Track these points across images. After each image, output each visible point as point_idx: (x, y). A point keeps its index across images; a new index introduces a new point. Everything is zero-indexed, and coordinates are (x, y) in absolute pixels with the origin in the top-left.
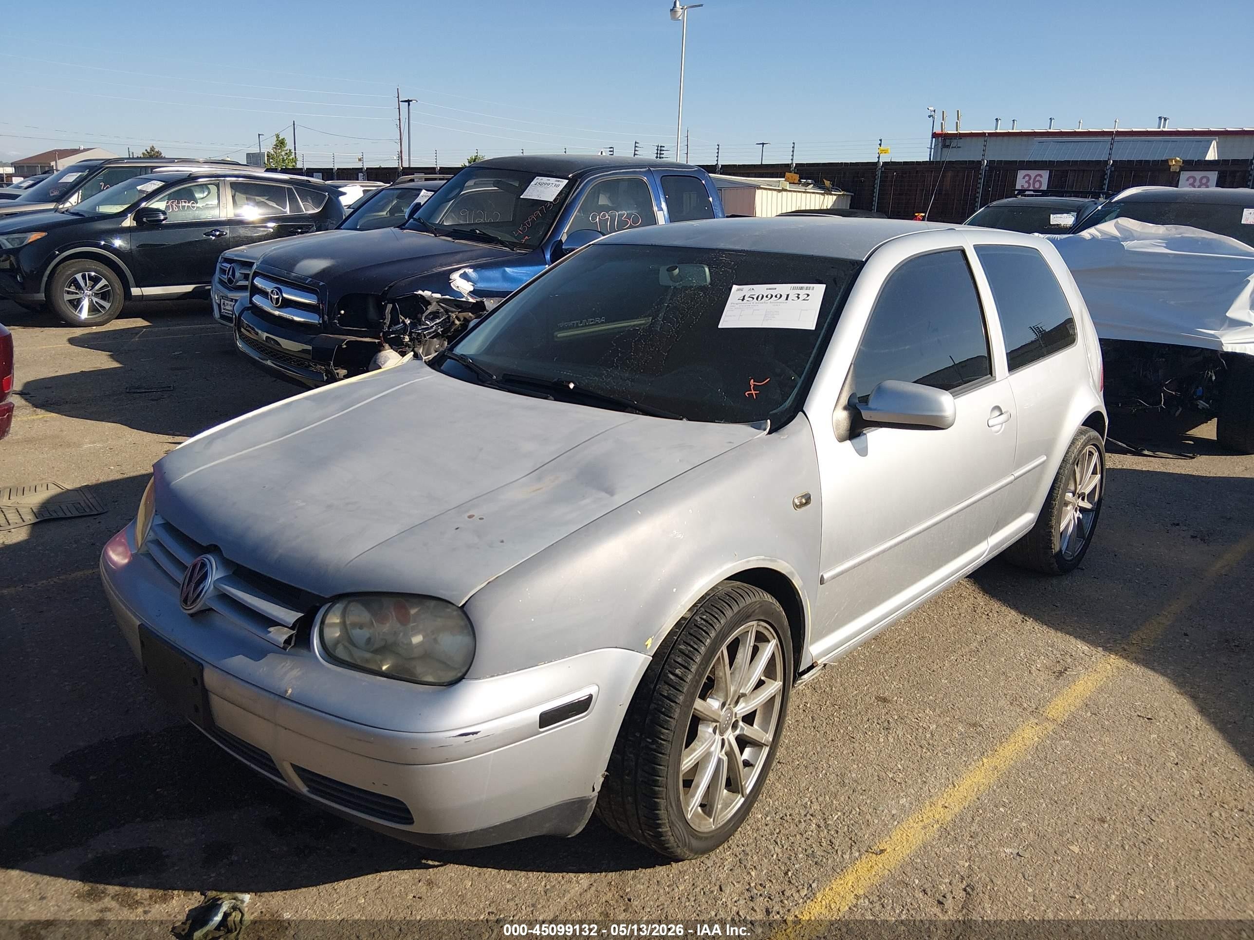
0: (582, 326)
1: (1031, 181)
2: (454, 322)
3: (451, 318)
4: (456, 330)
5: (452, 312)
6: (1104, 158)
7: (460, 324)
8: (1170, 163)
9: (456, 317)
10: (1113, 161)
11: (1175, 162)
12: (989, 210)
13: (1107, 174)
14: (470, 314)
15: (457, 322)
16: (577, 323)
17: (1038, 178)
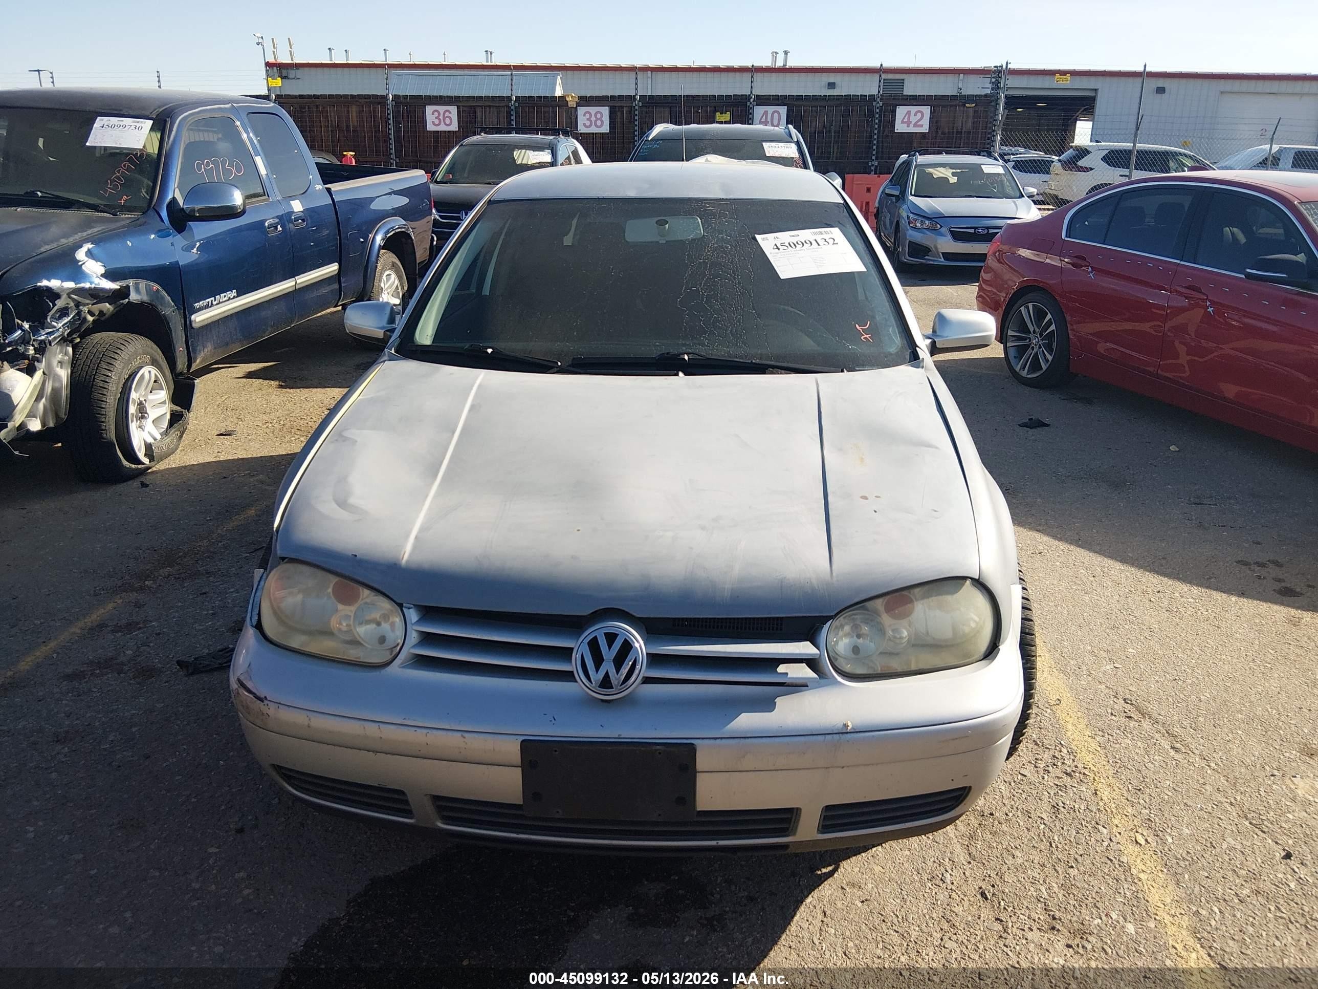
0: (217, 304)
1: (441, 117)
2: (85, 318)
3: (82, 313)
4: (88, 329)
5: (85, 305)
6: (506, 93)
7: (93, 320)
8: (567, 99)
9: (89, 311)
10: (516, 97)
11: (572, 97)
12: (463, 149)
13: (512, 110)
14: (107, 304)
15: (90, 318)
16: (212, 301)
17: (447, 114)
